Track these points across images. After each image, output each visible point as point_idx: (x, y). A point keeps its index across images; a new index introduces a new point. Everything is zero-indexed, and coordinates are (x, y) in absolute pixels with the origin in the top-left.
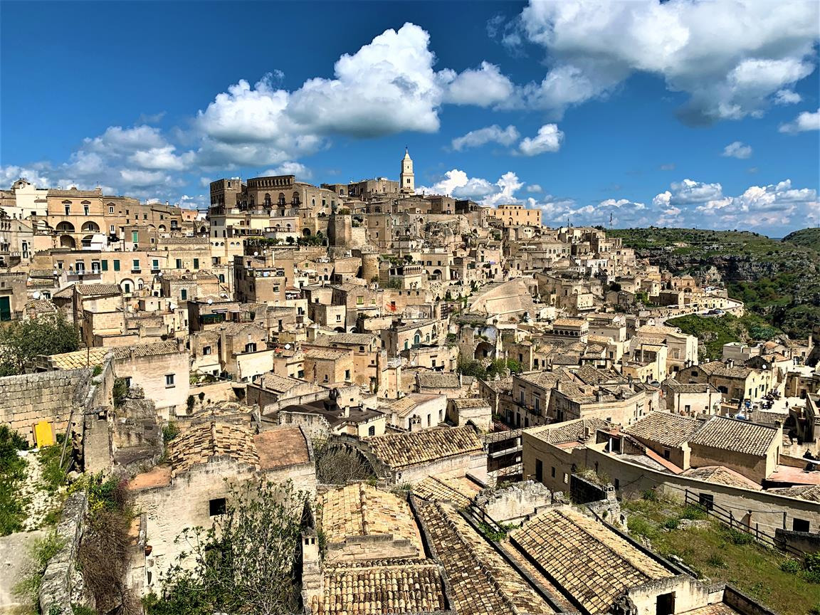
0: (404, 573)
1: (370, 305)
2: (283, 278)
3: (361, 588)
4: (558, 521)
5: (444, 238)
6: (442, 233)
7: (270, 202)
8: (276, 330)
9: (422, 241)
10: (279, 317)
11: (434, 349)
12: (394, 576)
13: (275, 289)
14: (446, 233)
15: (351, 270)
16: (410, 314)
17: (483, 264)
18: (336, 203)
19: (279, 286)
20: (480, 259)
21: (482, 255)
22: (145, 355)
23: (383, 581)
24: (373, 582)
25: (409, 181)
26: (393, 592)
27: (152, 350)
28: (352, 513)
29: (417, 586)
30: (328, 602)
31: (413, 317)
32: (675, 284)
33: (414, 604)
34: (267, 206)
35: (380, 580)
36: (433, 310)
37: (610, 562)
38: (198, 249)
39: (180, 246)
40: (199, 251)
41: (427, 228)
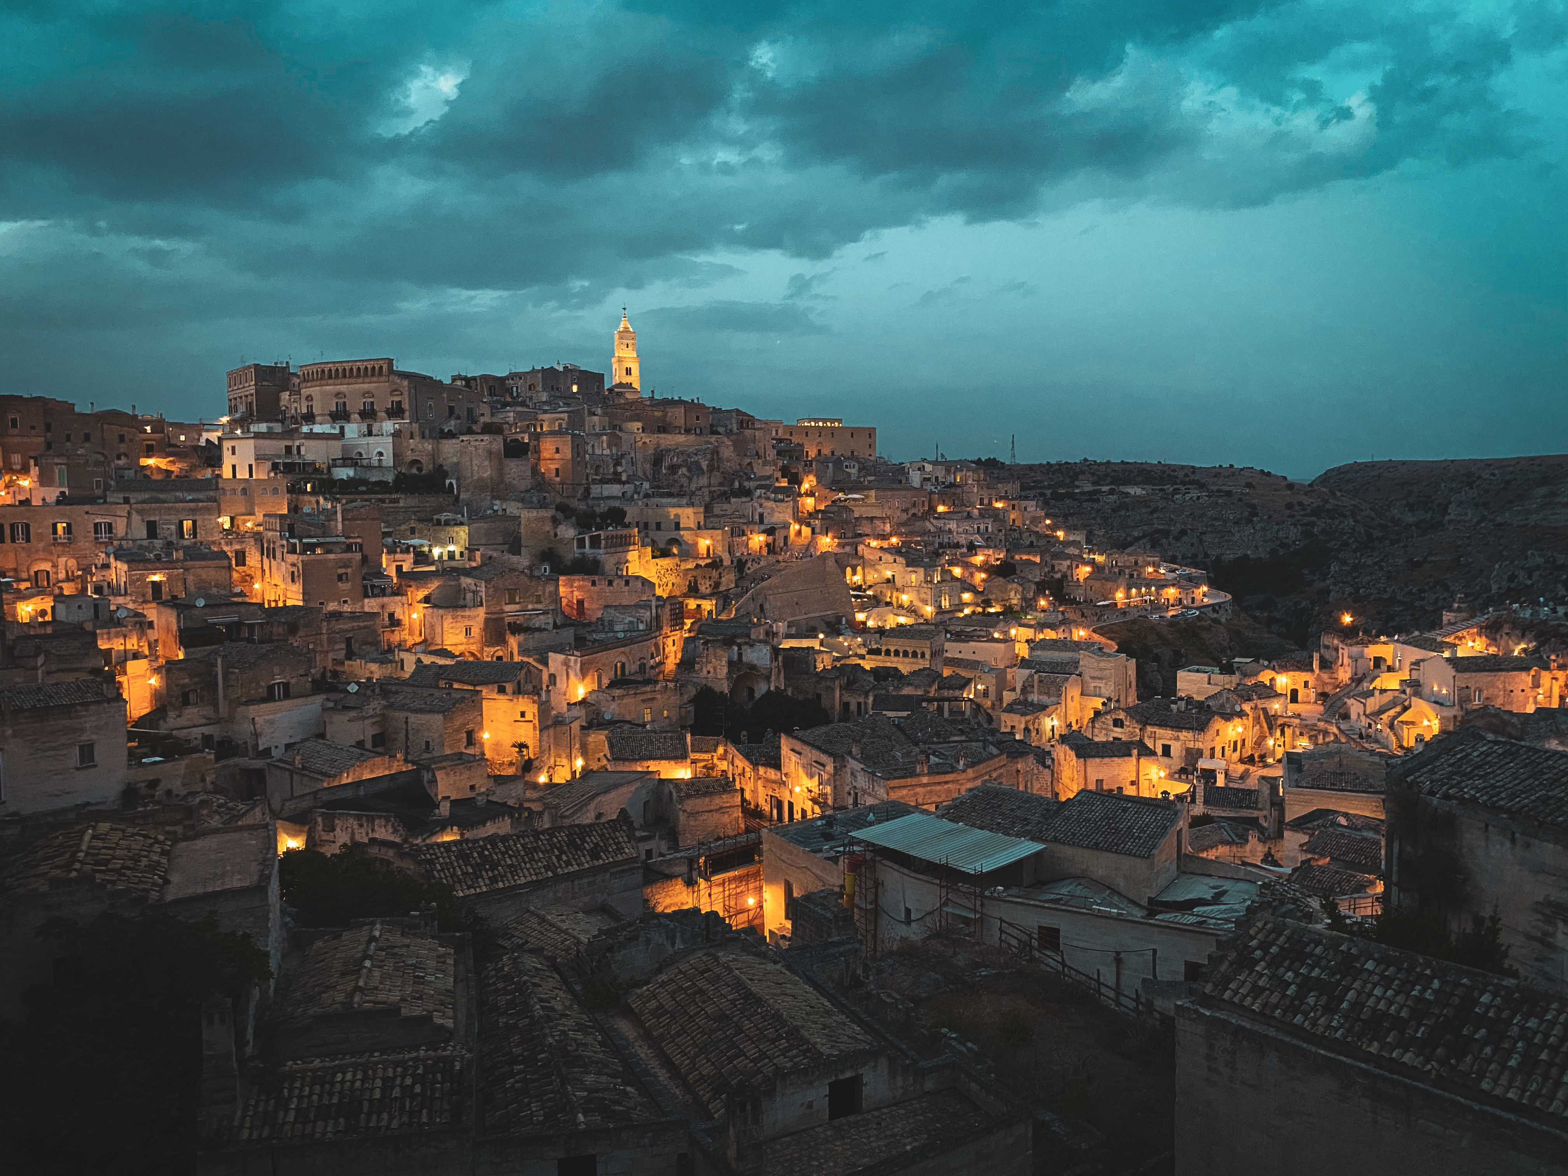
0: (399, 1069)
1: (530, 607)
2: (358, 556)
3: (315, 1097)
4: (709, 970)
5: (690, 479)
6: (684, 470)
7: (345, 410)
8: (342, 655)
9: (646, 485)
10: (347, 631)
11: (648, 689)
12: (380, 1073)
13: (340, 578)
14: (695, 469)
15: (500, 540)
16: (611, 623)
17: (763, 527)
18: (477, 412)
19: (349, 570)
20: (757, 517)
21: (760, 510)
22: (34, 707)
23: (358, 1084)
24: (338, 1086)
25: (628, 371)
26: (371, 1101)
27: (50, 697)
28: (343, 974)
29: (418, 1089)
30: (247, 1125)
31: (617, 628)
33: (405, 1119)
34: (340, 415)
35: (353, 1082)
36: (654, 614)
37: (770, 1033)
38: (191, 501)
39: (154, 494)
40: (192, 505)
41: (657, 460)
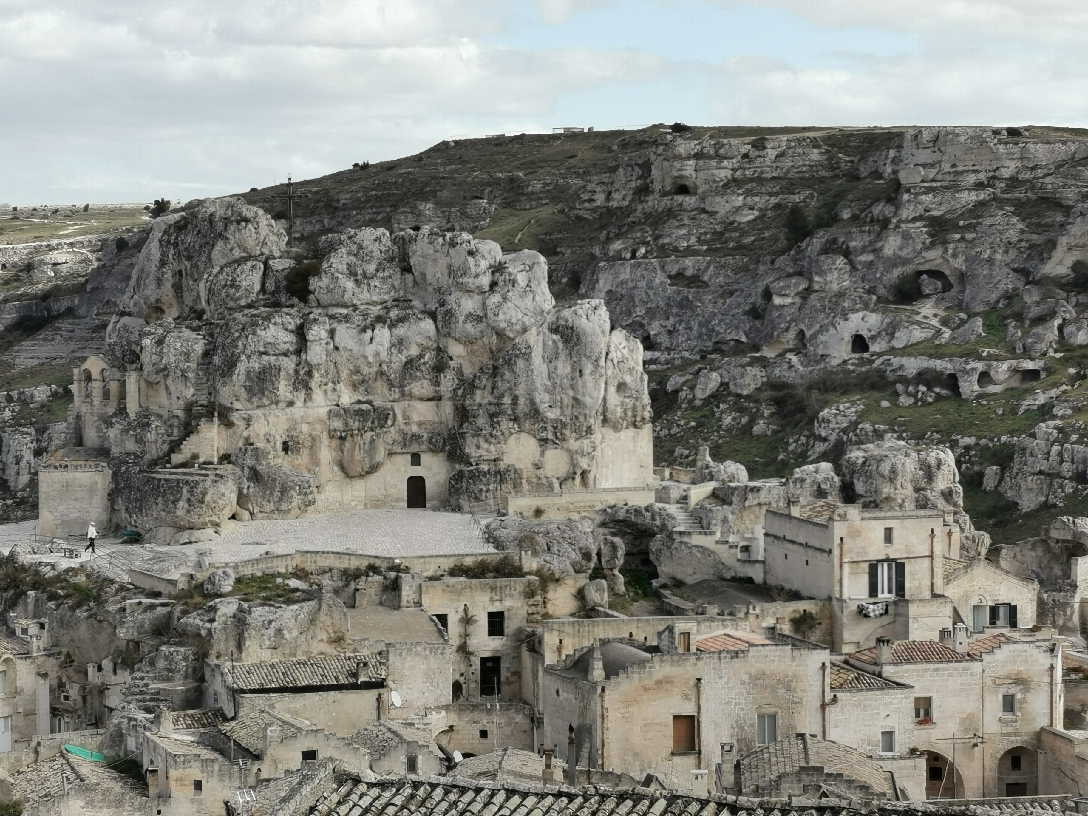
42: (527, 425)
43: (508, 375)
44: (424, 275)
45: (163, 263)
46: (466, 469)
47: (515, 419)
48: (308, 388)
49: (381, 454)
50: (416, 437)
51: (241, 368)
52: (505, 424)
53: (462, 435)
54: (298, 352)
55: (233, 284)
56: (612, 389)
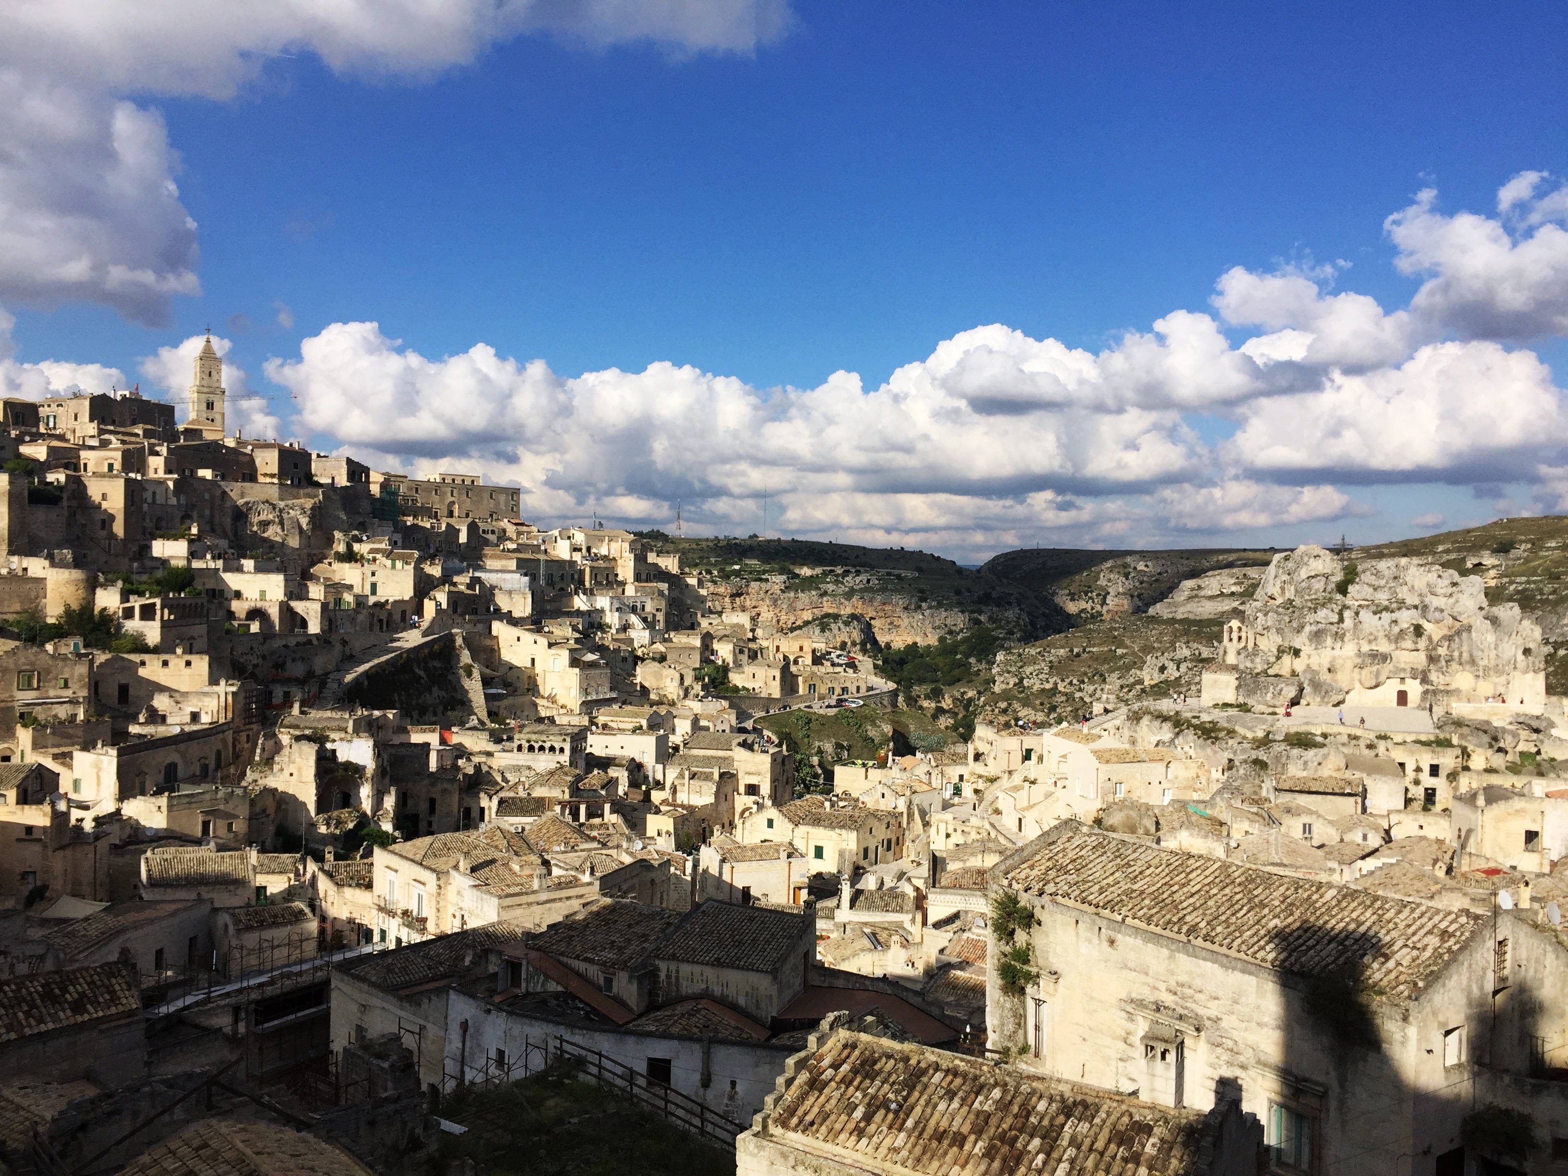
1: (52, 693)
6: (275, 528)
11: (207, 796)
17: (372, 600)
20: (367, 587)
21: (374, 580)
25: (210, 406)
31: (172, 720)
32: (778, 648)
41: (239, 515)
42: (1468, 667)
43: (1457, 640)
44: (1413, 587)
45: (1276, 577)
46: (1430, 687)
47: (1461, 664)
48: (1342, 641)
49: (1382, 678)
50: (1404, 670)
51: (1308, 629)
52: (1454, 666)
53: (1429, 671)
54: (1338, 623)
55: (1309, 588)
56: (1520, 652)
